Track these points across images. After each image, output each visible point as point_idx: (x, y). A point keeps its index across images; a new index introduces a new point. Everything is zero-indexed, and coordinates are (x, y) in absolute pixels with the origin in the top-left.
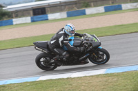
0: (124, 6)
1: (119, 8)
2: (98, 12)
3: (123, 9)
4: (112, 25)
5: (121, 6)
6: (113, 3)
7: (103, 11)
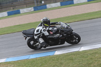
0: (22, 11)
1: (18, 12)
2: (3, 16)
3: (21, 13)
4: (12, 25)
5: (19, 11)
6: (13, 9)
7: (7, 15)
